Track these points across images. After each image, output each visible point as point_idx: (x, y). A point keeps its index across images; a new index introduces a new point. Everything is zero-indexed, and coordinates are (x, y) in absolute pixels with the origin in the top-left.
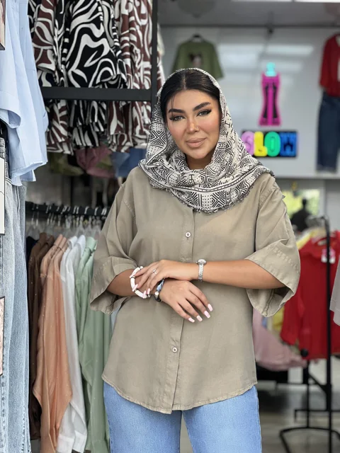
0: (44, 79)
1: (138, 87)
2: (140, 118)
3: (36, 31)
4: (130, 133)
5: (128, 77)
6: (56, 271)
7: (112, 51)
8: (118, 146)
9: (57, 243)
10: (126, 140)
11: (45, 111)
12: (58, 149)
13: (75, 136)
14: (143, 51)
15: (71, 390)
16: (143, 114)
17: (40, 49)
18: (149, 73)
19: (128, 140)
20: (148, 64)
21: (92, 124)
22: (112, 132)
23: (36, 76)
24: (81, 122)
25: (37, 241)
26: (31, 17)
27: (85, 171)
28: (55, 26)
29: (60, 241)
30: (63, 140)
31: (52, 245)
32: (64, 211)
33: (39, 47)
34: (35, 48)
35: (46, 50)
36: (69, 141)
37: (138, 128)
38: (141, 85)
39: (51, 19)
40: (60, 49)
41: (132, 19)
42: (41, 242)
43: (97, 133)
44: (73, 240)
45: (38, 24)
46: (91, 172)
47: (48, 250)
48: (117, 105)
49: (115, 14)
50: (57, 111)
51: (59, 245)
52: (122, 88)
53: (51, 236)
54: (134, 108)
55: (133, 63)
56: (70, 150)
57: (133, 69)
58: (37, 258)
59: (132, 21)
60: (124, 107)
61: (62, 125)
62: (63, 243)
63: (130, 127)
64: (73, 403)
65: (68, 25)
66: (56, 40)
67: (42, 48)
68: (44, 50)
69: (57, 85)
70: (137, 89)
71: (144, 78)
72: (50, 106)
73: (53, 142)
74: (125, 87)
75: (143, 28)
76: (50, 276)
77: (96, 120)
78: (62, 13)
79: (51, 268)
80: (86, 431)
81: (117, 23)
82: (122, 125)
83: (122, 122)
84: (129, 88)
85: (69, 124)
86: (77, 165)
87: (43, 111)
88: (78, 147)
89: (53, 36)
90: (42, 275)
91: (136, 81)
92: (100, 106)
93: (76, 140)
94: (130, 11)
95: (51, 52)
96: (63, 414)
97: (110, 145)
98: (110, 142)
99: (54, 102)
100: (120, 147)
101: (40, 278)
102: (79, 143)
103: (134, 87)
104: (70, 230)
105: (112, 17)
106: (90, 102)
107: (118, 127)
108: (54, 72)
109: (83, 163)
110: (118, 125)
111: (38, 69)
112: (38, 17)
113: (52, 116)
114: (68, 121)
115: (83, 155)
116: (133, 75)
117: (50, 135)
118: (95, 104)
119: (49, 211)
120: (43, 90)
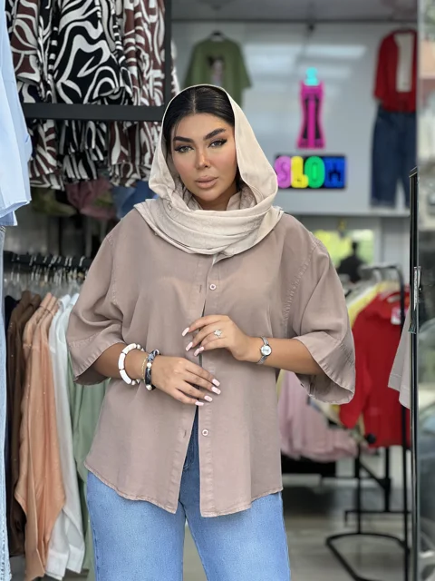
0: (25, 93)
1: (146, 102)
2: (150, 142)
3: (15, 31)
4: (137, 163)
5: (134, 91)
6: (43, 341)
7: (113, 57)
8: (122, 179)
9: (44, 304)
10: (131, 170)
11: (28, 134)
12: (44, 183)
13: (67, 165)
14: (152, 56)
15: (64, 492)
16: (153, 138)
17: (20, 55)
18: (160, 84)
19: (135, 171)
20: (158, 73)
21: (88, 150)
22: (114, 161)
23: (15, 88)
24: (74, 148)
25: (18, 302)
26: (8, 13)
27: (78, 211)
28: (39, 24)
29: (48, 301)
30: (51, 171)
31: (38, 307)
32: (53, 262)
33: (19, 51)
34: (13, 53)
35: (29, 56)
36: (58, 172)
37: (147, 156)
38: (150, 100)
39: (34, 16)
40: (47, 54)
41: (139, 15)
42: (24, 303)
43: (95, 162)
44: (65, 299)
45: (18, 22)
46: (86, 211)
47: (33, 313)
48: (121, 127)
49: (116, 10)
50: (42, 134)
51: (47, 305)
52: (126, 104)
53: (37, 295)
54: (142, 130)
55: (140, 72)
56: (59, 184)
57: (141, 80)
58: (19, 324)
59: (139, 19)
60: (129, 129)
61: (49, 151)
62: (52, 304)
63: (138, 154)
64: (67, 510)
65: (56, 22)
66: (41, 42)
67: (23, 53)
68: (25, 55)
69: (42, 101)
70: (145, 106)
71: (154, 91)
72: (34, 128)
73: (38, 175)
74: (131, 103)
75: (152, 27)
76: (36, 347)
77: (93, 146)
78: (48, 7)
79: (36, 337)
80: (83, 544)
81: (119, 21)
82: (126, 153)
83: (127, 148)
84: (135, 104)
85: (58, 150)
86: (67, 203)
87: (26, 134)
88: (70, 180)
89: (36, 37)
90: (25, 345)
91: (144, 96)
92: (98, 127)
93: (68, 171)
94: (136, 4)
95: (35, 58)
96: (54, 524)
97: (111, 178)
98: (111, 174)
99: (38, 122)
100: (124, 179)
101: (22, 350)
102: (71, 175)
103: (142, 103)
104: (60, 287)
105: (113, 12)
106: (85, 122)
107: (122, 155)
108: (38, 84)
109: (75, 200)
110: (122, 153)
111: (18, 80)
112: (18, 13)
113: (36, 140)
114: (57, 147)
115: (76, 190)
116: (140, 87)
117: (33, 165)
118: (92, 125)
119: (34, 263)
120: (25, 106)
